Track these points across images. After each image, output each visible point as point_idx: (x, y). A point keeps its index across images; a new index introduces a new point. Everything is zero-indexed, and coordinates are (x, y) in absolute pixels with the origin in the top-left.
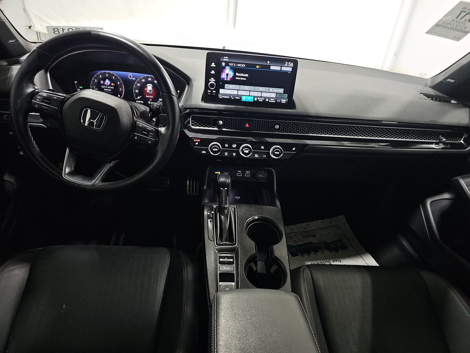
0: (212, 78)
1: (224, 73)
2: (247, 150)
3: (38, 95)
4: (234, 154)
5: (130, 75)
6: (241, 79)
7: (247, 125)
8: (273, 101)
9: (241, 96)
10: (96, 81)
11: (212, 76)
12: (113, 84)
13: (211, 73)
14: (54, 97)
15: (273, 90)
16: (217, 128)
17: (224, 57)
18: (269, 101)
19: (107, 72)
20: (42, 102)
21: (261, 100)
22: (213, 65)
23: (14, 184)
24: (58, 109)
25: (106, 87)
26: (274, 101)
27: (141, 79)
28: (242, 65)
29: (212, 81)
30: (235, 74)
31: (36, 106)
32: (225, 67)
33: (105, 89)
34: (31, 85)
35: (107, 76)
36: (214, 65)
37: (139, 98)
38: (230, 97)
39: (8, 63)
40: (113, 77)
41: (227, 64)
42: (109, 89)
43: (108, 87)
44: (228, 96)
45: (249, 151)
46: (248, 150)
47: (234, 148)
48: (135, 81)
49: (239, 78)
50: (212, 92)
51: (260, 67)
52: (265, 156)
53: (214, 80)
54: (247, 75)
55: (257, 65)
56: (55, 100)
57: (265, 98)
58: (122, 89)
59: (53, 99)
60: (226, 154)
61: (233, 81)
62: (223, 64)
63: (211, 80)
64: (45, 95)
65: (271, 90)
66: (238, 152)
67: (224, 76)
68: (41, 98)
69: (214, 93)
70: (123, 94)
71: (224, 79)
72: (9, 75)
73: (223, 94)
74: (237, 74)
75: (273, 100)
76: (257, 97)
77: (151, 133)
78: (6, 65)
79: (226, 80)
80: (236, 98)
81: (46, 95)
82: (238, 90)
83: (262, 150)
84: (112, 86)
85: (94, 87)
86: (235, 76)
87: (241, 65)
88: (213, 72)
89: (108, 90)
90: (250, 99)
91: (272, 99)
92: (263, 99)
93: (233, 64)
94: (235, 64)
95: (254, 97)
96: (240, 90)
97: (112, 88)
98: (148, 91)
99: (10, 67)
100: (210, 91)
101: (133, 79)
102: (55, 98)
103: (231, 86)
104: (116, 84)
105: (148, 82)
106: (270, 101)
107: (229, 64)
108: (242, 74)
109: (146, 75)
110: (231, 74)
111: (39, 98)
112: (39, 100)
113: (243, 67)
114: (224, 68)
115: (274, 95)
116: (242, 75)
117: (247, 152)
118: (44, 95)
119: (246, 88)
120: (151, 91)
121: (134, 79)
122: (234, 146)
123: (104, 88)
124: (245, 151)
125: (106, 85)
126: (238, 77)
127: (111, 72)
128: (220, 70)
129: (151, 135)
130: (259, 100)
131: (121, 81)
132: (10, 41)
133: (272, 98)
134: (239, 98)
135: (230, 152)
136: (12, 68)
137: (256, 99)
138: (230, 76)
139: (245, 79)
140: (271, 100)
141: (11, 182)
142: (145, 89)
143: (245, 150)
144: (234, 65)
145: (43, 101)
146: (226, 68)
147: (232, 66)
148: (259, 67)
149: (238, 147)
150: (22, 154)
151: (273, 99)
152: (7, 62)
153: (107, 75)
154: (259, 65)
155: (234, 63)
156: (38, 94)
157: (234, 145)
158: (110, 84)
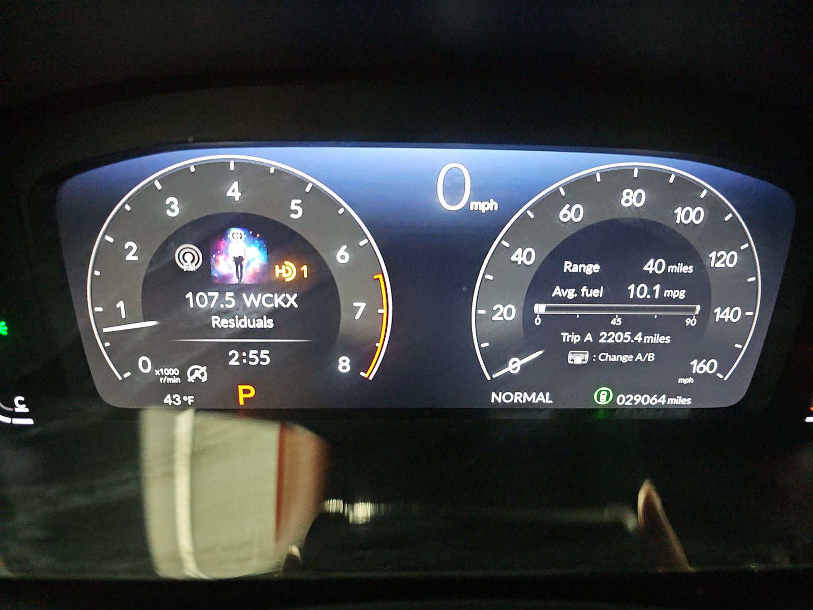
10: (130, 257)
12: (288, 271)
19: (232, 156)
25: (229, 295)
33: (216, 321)
35: (237, 195)
37: (514, 366)
40: (295, 204)
43: (252, 300)
58: (375, 302)
70: (382, 347)
84: (280, 287)
85: (121, 304)
89: (244, 323)
97: (278, 301)
101: (474, 205)
121: (491, 205)
123: (209, 313)
125: (222, 285)
153: (234, 192)
158: (268, 268)
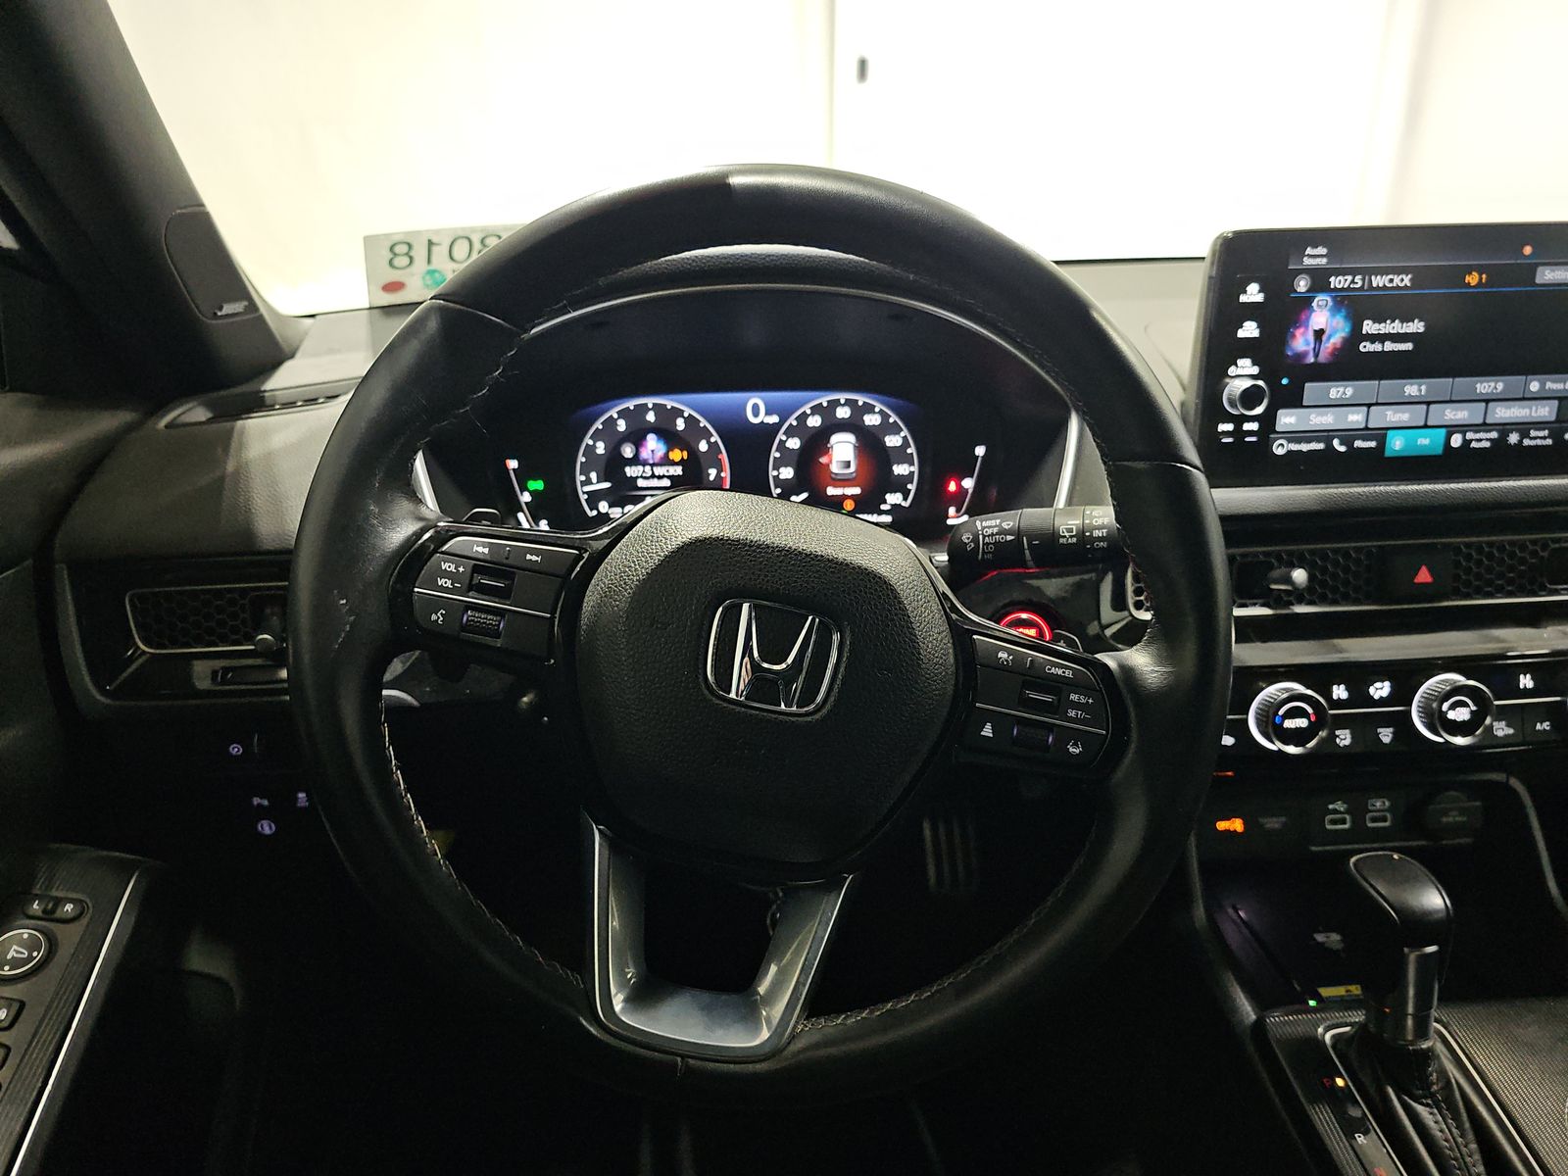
0: (1240, 362)
1: (1302, 330)
2: (1464, 704)
3: (442, 553)
4: (1386, 735)
5: (756, 407)
6: (1389, 346)
7: (1424, 576)
8: (1544, 438)
9: (1380, 435)
11: (1248, 348)
13: (1241, 334)
14: (529, 557)
15: (1543, 385)
16: (1263, 605)
17: (1309, 251)
18: (1521, 441)
20: (472, 588)
21: (1482, 441)
22: (1253, 294)
23: (232, 984)
24: (552, 619)
26: (1549, 442)
27: (803, 417)
28: (1397, 280)
29: (1243, 374)
30: (1356, 328)
31: (434, 617)
32: (1310, 300)
34: (404, 505)
36: (1260, 292)
38: (1330, 447)
39: (212, 411)
41: (1320, 281)
42: (660, 477)
44: (1319, 441)
45: (1472, 712)
46: (1467, 705)
47: (1382, 702)
48: (776, 427)
49: (1377, 347)
50: (1239, 433)
51: (1484, 276)
52: (1546, 726)
53: (1255, 370)
54: (1417, 327)
55: (1469, 270)
56: (532, 568)
57: (1505, 428)
59: (524, 565)
60: (1344, 738)
61: (1349, 364)
62: (1302, 285)
63: (1240, 372)
64: (480, 549)
65: (1534, 386)
66: (1402, 723)
67: (1301, 342)
68: (461, 569)
69: (1251, 433)
71: (1303, 355)
72: (230, 467)
73: (1294, 436)
74: (1369, 327)
75: (1541, 434)
76: (1462, 428)
77: (1074, 697)
78: (203, 419)
79: (1312, 360)
80: (1358, 444)
81: (486, 551)
82: (1369, 406)
83: (1527, 693)
86: (1356, 336)
87: (1391, 281)
88: (1249, 330)
90: (1428, 442)
91: (1536, 429)
92: (1494, 435)
93: (1350, 278)
94: (1358, 278)
95: (1452, 429)
96: (1377, 404)
98: (835, 468)
99: (233, 429)
100: (1229, 427)
102: (534, 558)
103: (1338, 391)
104: (693, 453)
105: (832, 426)
106: (1527, 442)
107: (1332, 279)
108: (1393, 321)
109: (824, 399)
110: (1338, 330)
111: (453, 568)
112: (449, 584)
113: (1398, 288)
114: (1305, 303)
115: (1545, 411)
116: (1396, 327)
117: (1461, 715)
118: (475, 548)
119: (1412, 389)
120: (848, 464)
122: (1381, 690)
124: (1451, 715)
126: (1373, 338)
127: (669, 402)
128: (1283, 312)
129: (1076, 706)
130: (1474, 445)
131: (715, 438)
132: (228, 309)
133: (1539, 425)
134: (1373, 444)
135: (1363, 727)
136: (242, 432)
137: (1456, 441)
138: (1332, 341)
139: (1408, 346)
140: (1533, 433)
141: (218, 980)
142: (823, 460)
143: (1453, 707)
144: (1353, 282)
145: (475, 581)
146: (1314, 304)
147: (1342, 289)
148: (1481, 279)
149: (1403, 695)
150: (267, 831)
151: (1544, 429)
152: (209, 406)
154: (1480, 270)
155: (1353, 272)
156: (444, 548)
157: (1378, 685)
